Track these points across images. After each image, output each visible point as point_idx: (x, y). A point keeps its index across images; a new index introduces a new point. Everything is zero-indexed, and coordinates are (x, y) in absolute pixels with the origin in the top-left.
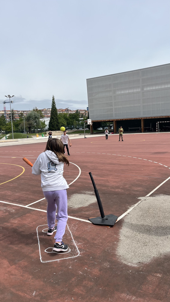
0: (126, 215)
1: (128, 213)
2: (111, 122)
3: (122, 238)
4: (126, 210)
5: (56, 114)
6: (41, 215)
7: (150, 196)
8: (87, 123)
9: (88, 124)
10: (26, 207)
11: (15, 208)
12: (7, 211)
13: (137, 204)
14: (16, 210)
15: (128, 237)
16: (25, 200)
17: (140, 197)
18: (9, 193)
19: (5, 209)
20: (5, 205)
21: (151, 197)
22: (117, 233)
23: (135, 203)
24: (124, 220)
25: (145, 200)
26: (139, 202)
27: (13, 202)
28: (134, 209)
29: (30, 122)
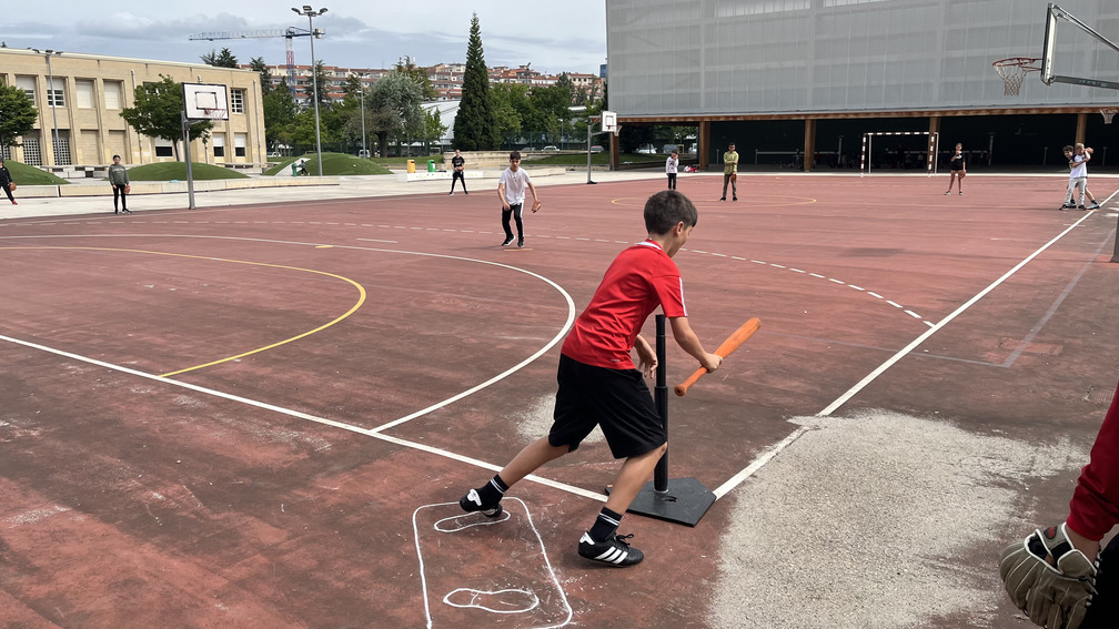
0: (744, 483)
1: (752, 476)
2: (693, 124)
3: (728, 565)
4: (743, 464)
5: (484, 86)
6: (428, 468)
7: (834, 414)
8: (598, 126)
9: (605, 129)
10: (374, 433)
11: (331, 435)
12: (301, 445)
13: (786, 442)
14: (336, 444)
15: (750, 564)
16: (368, 410)
17: (797, 415)
18: (309, 378)
19: (295, 440)
20: (296, 424)
21: (840, 420)
22: (710, 547)
23: (779, 439)
24: (735, 500)
25: (816, 428)
26: (794, 435)
27: (323, 412)
28: (776, 460)
29: (384, 115)
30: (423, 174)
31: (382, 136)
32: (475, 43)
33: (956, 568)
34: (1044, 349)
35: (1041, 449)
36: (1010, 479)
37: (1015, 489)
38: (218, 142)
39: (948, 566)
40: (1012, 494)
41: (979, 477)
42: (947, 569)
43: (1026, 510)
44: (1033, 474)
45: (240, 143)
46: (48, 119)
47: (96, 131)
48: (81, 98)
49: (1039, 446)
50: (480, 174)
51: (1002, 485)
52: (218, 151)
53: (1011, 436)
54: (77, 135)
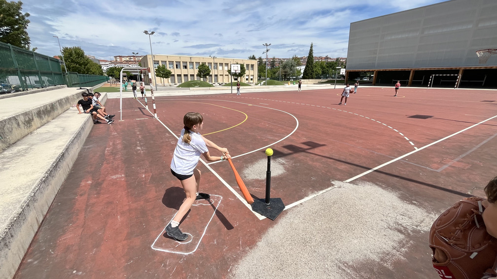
1: (301, 204)
3: (261, 243)
5: (312, 62)
7: (350, 182)
8: (339, 73)
9: (341, 74)
10: (207, 165)
13: (324, 191)
15: (269, 245)
17: (336, 180)
23: (322, 189)
25: (340, 187)
26: (330, 189)
28: (315, 199)
29: (286, 70)
30: (292, 85)
31: (285, 75)
32: (311, 50)
33: (349, 271)
34: (461, 165)
35: (431, 215)
36: (405, 228)
37: (404, 234)
38: (247, 77)
39: (346, 269)
40: (402, 236)
41: (392, 224)
42: (344, 270)
43: (403, 247)
44: (419, 228)
45: (252, 77)
46: (213, 72)
47: (222, 75)
48: (220, 68)
49: (430, 213)
50: (306, 85)
51: (400, 231)
52: (247, 79)
53: (420, 205)
54: (219, 76)
